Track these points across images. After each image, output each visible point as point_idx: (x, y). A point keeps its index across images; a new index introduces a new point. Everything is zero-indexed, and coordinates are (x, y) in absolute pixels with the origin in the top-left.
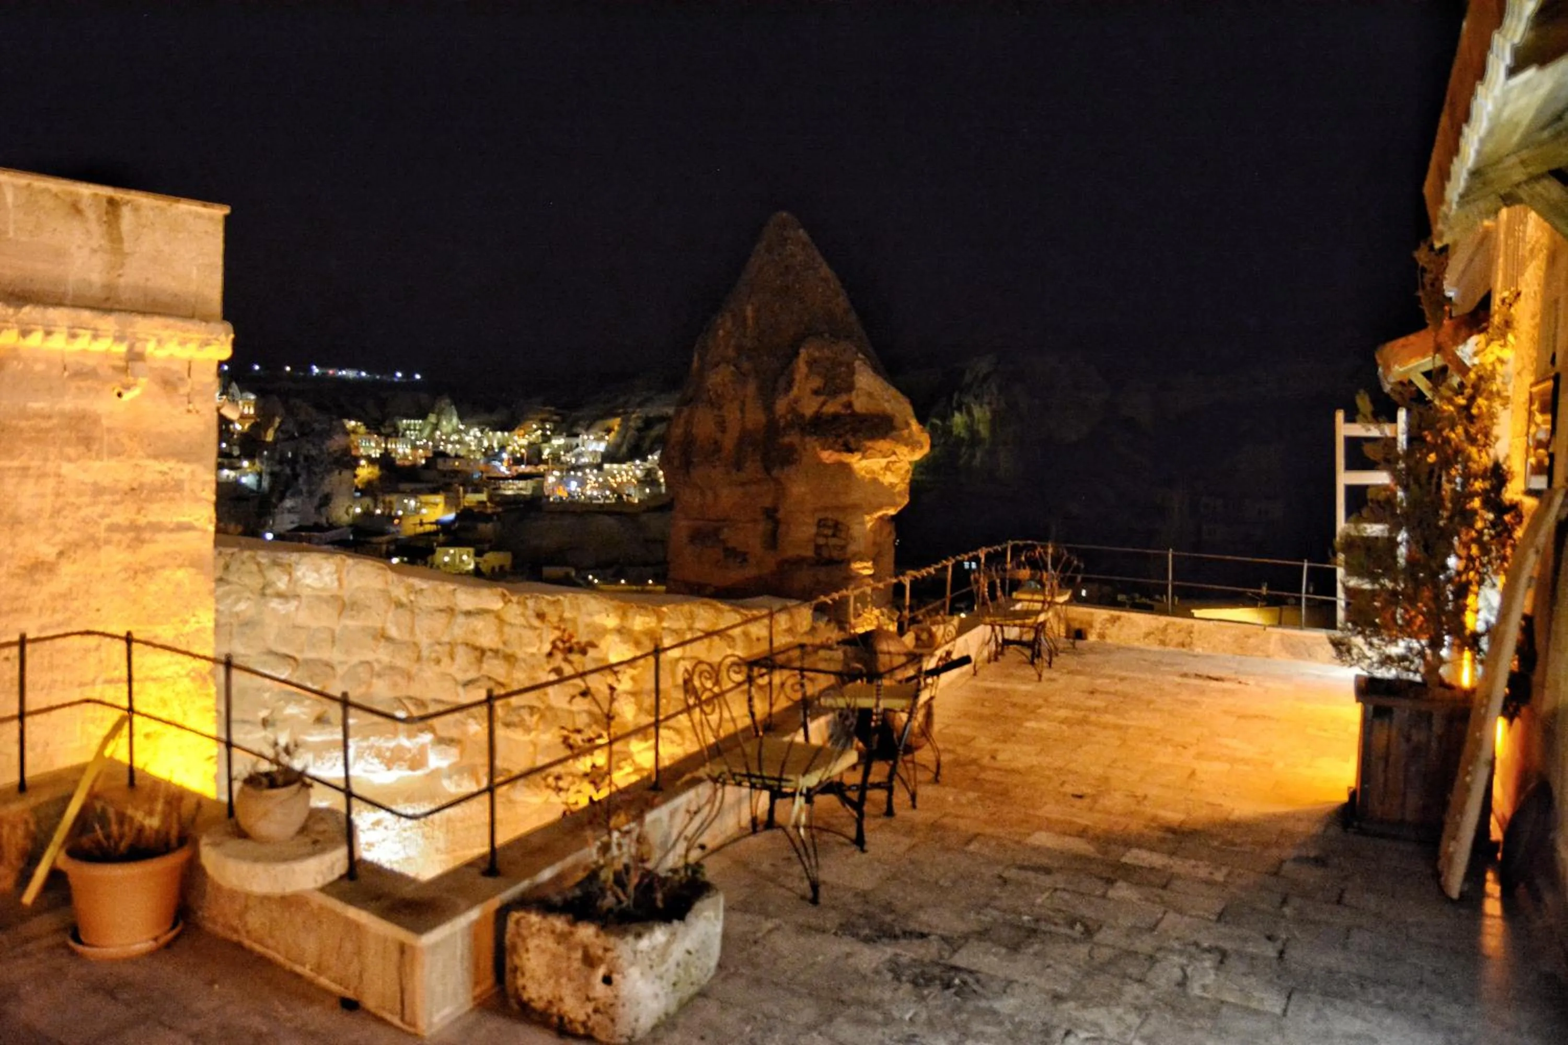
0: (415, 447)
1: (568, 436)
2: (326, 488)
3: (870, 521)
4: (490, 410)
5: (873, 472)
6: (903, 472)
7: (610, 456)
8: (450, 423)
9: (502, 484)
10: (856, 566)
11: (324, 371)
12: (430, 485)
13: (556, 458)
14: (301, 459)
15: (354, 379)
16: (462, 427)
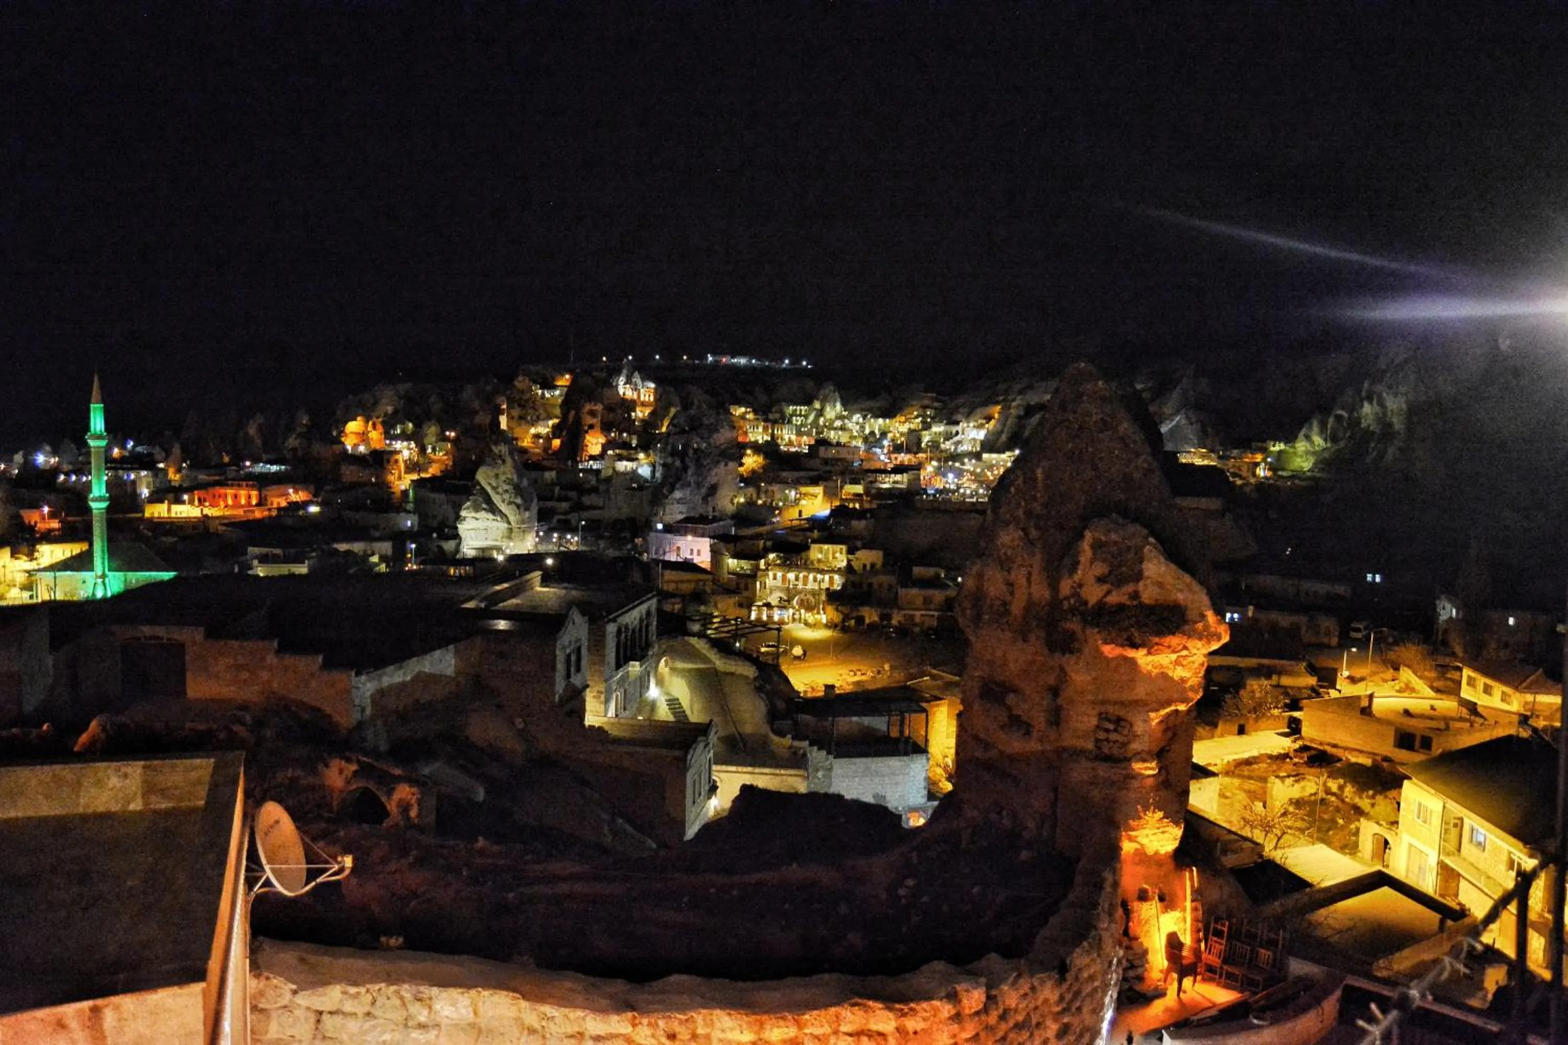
0: (799, 433)
1: (947, 424)
2: (712, 479)
3: (1155, 718)
4: (873, 396)
5: (1162, 666)
6: (1196, 665)
7: (989, 446)
8: (833, 411)
9: (881, 477)
10: (1137, 766)
11: (717, 358)
12: (811, 474)
13: (935, 445)
14: (691, 452)
15: (745, 366)
16: (845, 413)
